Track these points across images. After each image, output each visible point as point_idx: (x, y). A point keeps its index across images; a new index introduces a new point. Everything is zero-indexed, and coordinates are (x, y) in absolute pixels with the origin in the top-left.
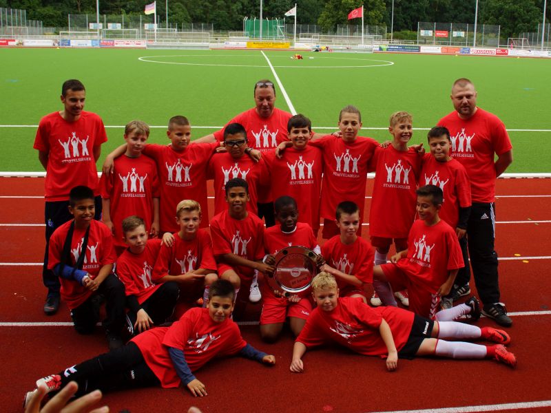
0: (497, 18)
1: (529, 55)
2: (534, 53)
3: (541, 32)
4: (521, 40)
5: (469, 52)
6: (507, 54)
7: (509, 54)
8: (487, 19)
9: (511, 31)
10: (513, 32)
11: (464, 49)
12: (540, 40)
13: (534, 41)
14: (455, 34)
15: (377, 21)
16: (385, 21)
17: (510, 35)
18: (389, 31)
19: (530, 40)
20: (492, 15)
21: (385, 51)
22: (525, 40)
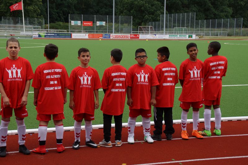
0: (130, 11)
1: (155, 38)
2: (158, 36)
3: (163, 21)
4: (148, 28)
5: (110, 37)
6: (138, 38)
7: (140, 38)
8: (121, 12)
9: (140, 21)
10: (142, 22)
11: (106, 35)
12: (163, 27)
13: (158, 28)
14: (98, 23)
15: (35, 15)
16: (42, 14)
17: (140, 24)
18: (46, 23)
19: (155, 27)
20: (126, 9)
21: (43, 37)
22: (151, 28)
